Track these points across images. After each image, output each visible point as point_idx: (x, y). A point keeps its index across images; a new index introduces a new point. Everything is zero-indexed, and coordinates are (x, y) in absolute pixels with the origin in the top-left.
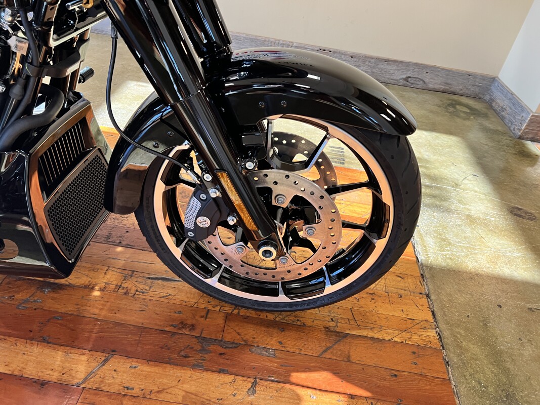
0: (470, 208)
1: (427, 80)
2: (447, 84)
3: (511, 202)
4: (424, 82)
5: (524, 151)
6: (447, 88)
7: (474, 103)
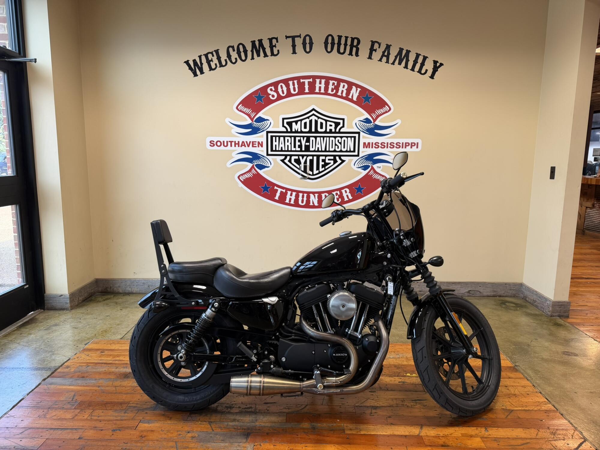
0: (542, 355)
1: (481, 291)
2: (494, 291)
3: (561, 349)
4: (480, 292)
5: (557, 323)
6: (495, 293)
7: (515, 301)
